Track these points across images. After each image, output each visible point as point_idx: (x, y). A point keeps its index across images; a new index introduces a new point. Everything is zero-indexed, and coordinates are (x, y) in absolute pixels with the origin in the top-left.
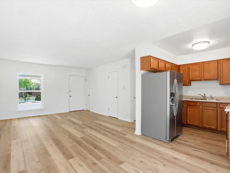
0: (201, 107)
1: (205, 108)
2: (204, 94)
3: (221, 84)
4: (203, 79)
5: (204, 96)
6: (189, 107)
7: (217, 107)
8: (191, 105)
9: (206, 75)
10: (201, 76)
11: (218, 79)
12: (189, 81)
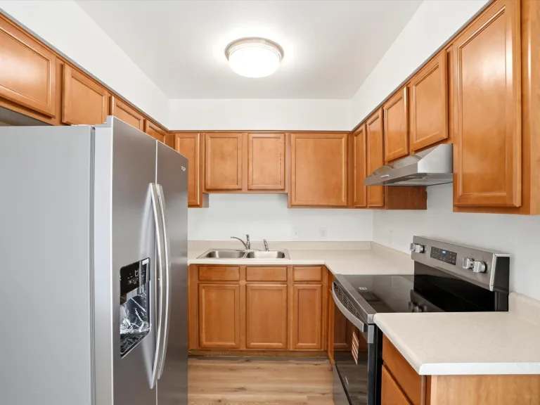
0: (243, 282)
1: (256, 285)
2: (248, 236)
3: (292, 206)
4: (245, 187)
5: (245, 241)
6: (204, 287)
7: (286, 281)
8: (214, 278)
9: (255, 177)
10: (239, 177)
11: (284, 190)
12: (203, 191)
